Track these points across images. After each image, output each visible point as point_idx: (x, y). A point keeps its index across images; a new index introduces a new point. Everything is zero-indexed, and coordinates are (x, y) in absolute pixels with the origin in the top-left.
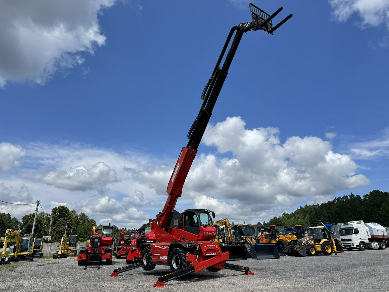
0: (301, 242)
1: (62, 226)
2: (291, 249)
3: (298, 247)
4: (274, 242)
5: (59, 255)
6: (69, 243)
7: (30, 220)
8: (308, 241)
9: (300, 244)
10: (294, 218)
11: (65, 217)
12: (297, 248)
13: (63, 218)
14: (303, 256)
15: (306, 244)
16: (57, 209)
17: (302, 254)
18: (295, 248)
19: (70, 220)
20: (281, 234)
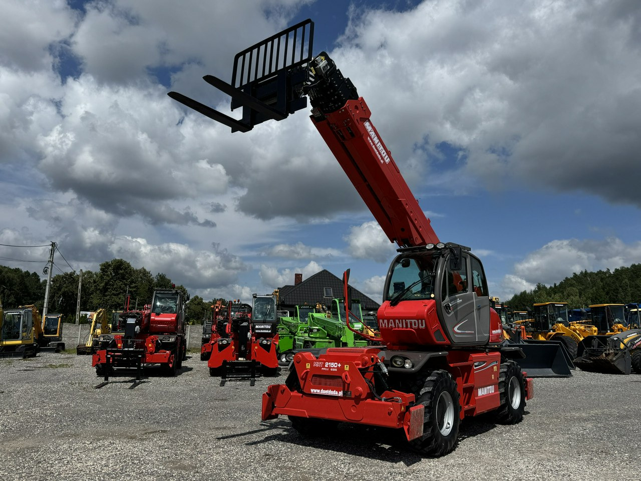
0: (620, 340)
1: (119, 296)
2: (591, 355)
3: (611, 351)
4: (541, 338)
5: (89, 347)
6: (113, 326)
7: (65, 283)
8: (636, 339)
9: (616, 347)
10: (560, 294)
11: (125, 279)
12: (607, 355)
13: (121, 281)
14: (624, 374)
15: (630, 346)
16: (109, 265)
17: (620, 367)
18: (604, 354)
19: (133, 285)
20: (560, 322)
